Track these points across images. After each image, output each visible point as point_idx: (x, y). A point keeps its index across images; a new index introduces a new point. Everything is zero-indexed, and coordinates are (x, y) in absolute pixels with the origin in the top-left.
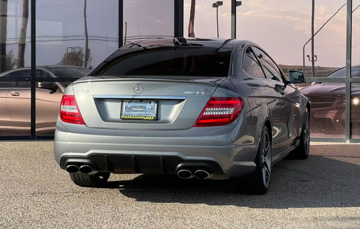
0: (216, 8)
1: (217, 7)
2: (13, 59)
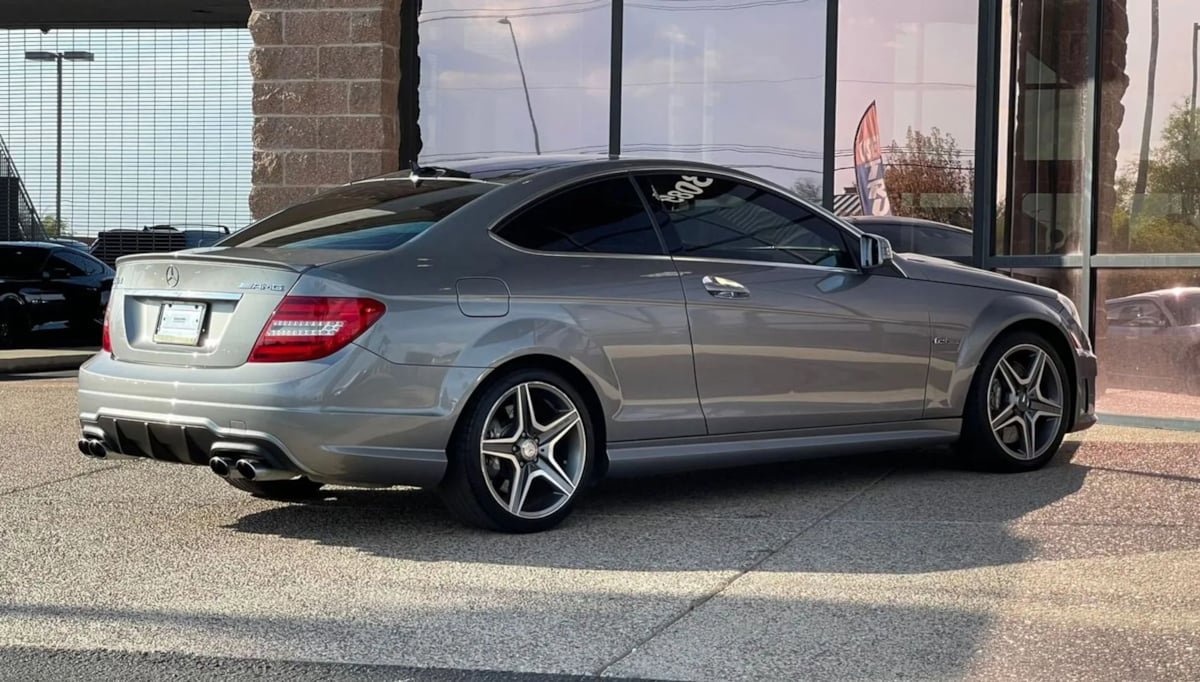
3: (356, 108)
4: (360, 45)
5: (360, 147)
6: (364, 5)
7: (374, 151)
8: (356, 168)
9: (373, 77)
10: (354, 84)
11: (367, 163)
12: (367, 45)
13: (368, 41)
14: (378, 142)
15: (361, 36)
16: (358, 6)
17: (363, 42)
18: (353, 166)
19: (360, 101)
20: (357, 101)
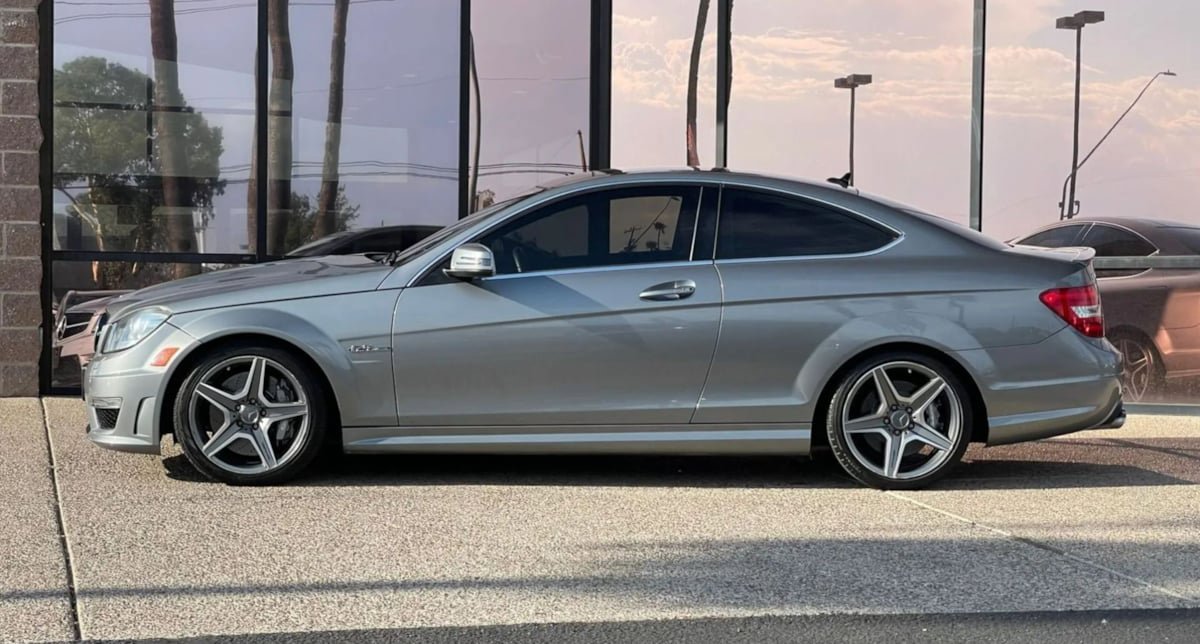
0: (849, 90)
1: (853, 87)
2: (344, 208)
3: (9, 108)
4: (12, 45)
5: (14, 148)
6: (16, 6)
7: (29, 152)
8: (9, 169)
9: (28, 78)
10: (6, 84)
11: (21, 164)
12: (19, 45)
13: (21, 41)
14: (34, 144)
15: (14, 36)
16: (9, 5)
17: (17, 42)
18: (6, 167)
19: (15, 101)
20: (11, 102)
